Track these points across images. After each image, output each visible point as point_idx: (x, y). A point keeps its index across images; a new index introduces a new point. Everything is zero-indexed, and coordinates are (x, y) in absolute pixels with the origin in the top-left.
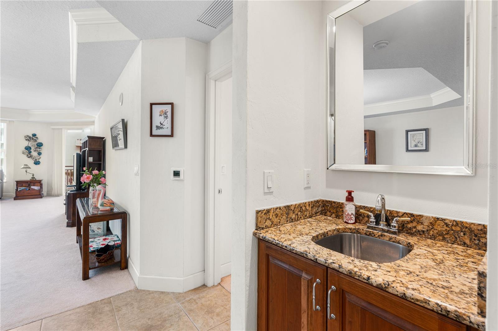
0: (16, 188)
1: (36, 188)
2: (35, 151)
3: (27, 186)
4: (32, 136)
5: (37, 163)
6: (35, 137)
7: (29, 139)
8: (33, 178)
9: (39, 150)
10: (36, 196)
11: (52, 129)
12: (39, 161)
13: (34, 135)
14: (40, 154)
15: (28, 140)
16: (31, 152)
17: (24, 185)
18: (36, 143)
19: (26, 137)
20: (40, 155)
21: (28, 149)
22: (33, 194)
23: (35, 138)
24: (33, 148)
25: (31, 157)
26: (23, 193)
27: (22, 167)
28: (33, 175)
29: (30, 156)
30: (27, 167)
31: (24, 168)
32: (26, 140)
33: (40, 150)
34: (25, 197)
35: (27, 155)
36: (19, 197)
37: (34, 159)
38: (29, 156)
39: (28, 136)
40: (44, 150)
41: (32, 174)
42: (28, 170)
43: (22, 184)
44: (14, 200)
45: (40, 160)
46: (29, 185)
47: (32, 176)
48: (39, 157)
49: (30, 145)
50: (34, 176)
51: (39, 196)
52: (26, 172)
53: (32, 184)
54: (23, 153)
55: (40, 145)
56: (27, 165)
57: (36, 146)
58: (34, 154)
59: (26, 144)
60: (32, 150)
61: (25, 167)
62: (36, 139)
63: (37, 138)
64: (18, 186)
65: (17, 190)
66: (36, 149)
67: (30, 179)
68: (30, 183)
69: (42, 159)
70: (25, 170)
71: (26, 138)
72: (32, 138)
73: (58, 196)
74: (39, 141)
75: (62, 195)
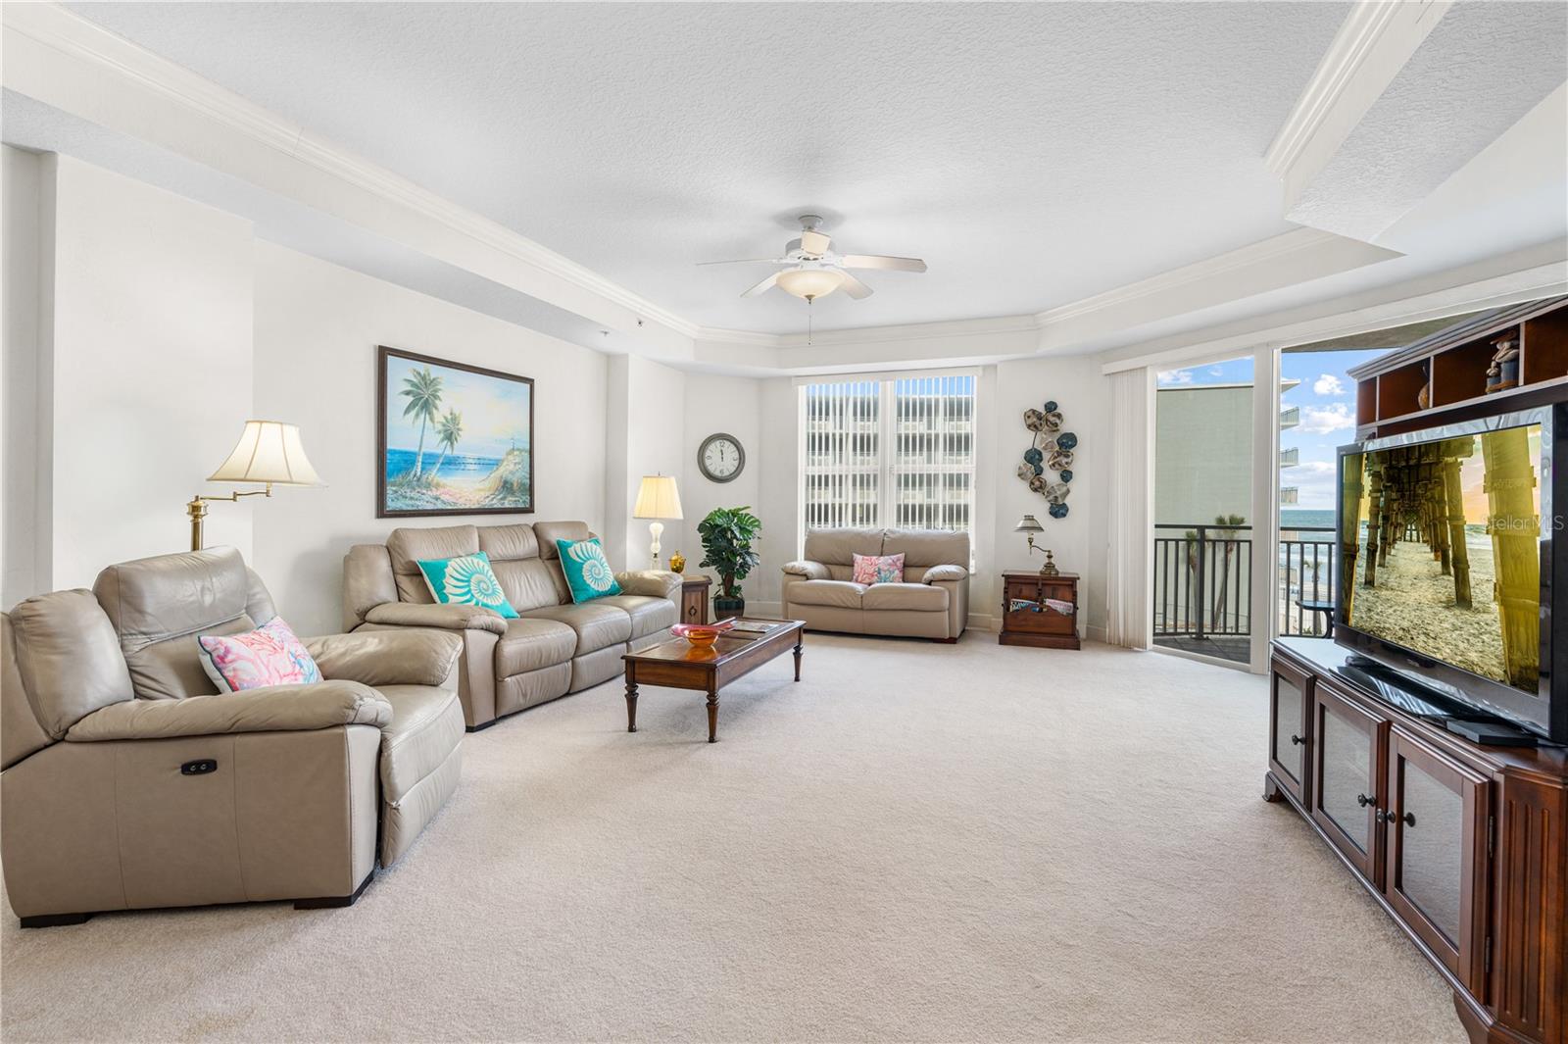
0: (1002, 602)
1: (1059, 606)
2: (1053, 465)
3: (1034, 594)
4: (1044, 412)
5: (1058, 510)
6: (1054, 416)
7: (1038, 423)
8: (1049, 566)
9: (1064, 460)
10: (1061, 640)
11: (1109, 375)
12: (1064, 505)
13: (1051, 407)
14: (1066, 476)
15: (1035, 426)
16: (1042, 470)
17: (1026, 590)
18: (1057, 435)
19: (1029, 417)
20: (1067, 482)
21: (1033, 457)
22: (1052, 630)
23: (1052, 419)
24: (1046, 456)
25: (1041, 487)
26: (1023, 623)
27: (1020, 525)
28: (1050, 557)
29: (1038, 486)
30: (1032, 526)
31: (1023, 528)
32: (1029, 426)
33: (1069, 460)
34: (1028, 637)
35: (1032, 483)
36: (1014, 637)
37: (1051, 497)
38: (1037, 483)
39: (1034, 411)
40: (1081, 461)
41: (1047, 553)
42: (1036, 535)
43: (1019, 587)
44: (1000, 643)
45: (1068, 501)
46: (1040, 594)
47: (1047, 561)
48: (1065, 489)
49: (1039, 447)
50: (1053, 560)
51: (1070, 640)
52: (1031, 543)
53: (1048, 590)
54: (1019, 475)
55: (1068, 442)
56: (1030, 518)
57: (1057, 448)
58: (1051, 476)
59: (1027, 440)
60: (1045, 465)
61: (1029, 524)
62: (1058, 421)
63: (1059, 416)
64: (1010, 593)
65: (1008, 609)
66: (1056, 457)
67: (1041, 572)
68: (1043, 584)
69: (1078, 496)
70: (1025, 535)
71: (1029, 422)
72: (1044, 419)
73: (1127, 646)
74: (1066, 427)
75: (1143, 646)
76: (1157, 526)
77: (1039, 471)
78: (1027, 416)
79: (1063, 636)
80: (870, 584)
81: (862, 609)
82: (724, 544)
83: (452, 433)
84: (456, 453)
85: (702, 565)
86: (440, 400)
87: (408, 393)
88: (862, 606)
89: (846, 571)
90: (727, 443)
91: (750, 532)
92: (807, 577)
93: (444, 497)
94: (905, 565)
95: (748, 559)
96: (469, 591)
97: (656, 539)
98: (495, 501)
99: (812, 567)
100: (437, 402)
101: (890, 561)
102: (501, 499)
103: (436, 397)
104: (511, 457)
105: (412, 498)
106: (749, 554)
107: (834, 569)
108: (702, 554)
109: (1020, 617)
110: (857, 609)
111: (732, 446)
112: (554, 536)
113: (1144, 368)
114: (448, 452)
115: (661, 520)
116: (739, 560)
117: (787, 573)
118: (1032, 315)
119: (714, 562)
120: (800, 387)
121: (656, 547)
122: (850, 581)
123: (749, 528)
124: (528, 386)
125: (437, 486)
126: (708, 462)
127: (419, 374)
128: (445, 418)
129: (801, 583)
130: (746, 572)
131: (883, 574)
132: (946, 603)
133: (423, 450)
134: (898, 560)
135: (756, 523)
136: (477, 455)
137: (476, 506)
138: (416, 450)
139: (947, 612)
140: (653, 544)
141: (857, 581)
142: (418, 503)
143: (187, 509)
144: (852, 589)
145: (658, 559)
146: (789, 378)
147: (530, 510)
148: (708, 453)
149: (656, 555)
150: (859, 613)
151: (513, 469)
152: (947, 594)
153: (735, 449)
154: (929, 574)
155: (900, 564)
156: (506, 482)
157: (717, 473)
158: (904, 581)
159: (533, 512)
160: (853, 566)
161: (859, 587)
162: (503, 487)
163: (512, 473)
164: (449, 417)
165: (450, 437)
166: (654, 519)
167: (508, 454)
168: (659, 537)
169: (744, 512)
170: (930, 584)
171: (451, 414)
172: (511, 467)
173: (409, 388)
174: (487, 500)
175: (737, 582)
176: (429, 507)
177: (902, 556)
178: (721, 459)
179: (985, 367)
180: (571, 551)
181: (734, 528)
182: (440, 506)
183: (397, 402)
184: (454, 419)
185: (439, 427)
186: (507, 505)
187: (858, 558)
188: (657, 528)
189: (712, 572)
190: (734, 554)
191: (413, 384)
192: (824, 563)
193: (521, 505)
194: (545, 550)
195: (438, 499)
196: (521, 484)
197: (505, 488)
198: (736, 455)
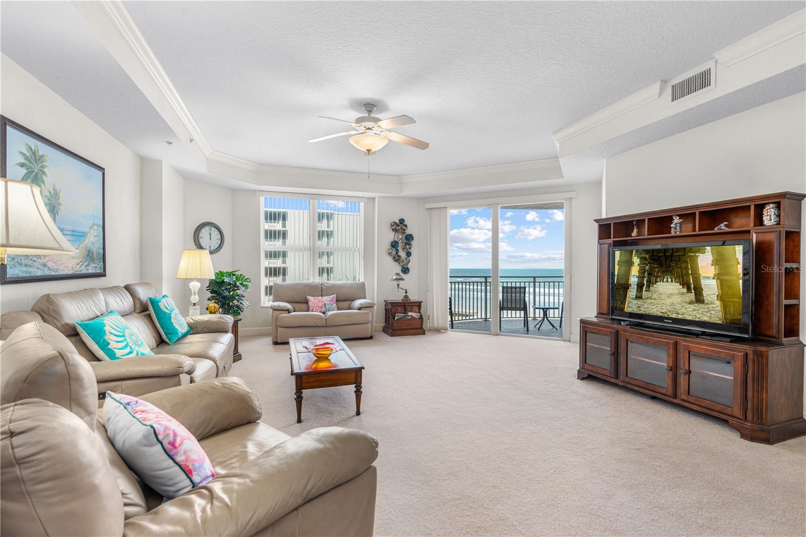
1: (415, 315)
2: (403, 248)
3: (403, 311)
4: (399, 223)
5: (405, 270)
6: (404, 225)
7: (397, 228)
8: (406, 297)
9: (408, 247)
10: (418, 331)
11: (428, 209)
12: (408, 268)
13: (402, 221)
14: (409, 254)
15: (396, 230)
17: (400, 309)
18: (405, 235)
19: (393, 225)
20: (409, 257)
21: (394, 245)
22: (413, 327)
23: (403, 227)
24: (400, 245)
25: (399, 259)
26: (401, 325)
27: (394, 277)
28: (406, 292)
29: (397, 259)
30: (398, 278)
31: (396, 279)
32: (393, 230)
33: (410, 246)
34: (404, 331)
35: (394, 257)
36: (398, 332)
37: (402, 264)
38: (396, 257)
39: (395, 223)
40: (415, 247)
41: (405, 291)
42: (401, 282)
43: (396, 307)
45: (409, 266)
46: (405, 311)
47: (405, 294)
48: (408, 260)
49: (397, 240)
50: (407, 294)
51: (421, 331)
52: (398, 286)
53: (408, 308)
54: (388, 253)
55: (409, 238)
56: (397, 274)
57: (405, 241)
58: (402, 254)
59: (391, 236)
60: (400, 248)
62: (405, 228)
63: (406, 226)
65: (394, 319)
66: (404, 245)
68: (404, 306)
69: (413, 264)
70: (396, 282)
71: (393, 228)
72: (399, 226)
73: (438, 330)
74: (408, 232)
75: (447, 329)
76: (450, 277)
77: (397, 251)
78: (392, 225)
79: (417, 328)
82: (226, 294)
83: (54, 207)
86: (46, 176)
87: (22, 165)
89: (304, 306)
90: (213, 229)
93: (50, 264)
94: (337, 301)
96: (127, 345)
97: (195, 294)
98: (83, 267)
99: (283, 305)
100: (44, 177)
101: (330, 299)
102: (87, 266)
103: (44, 173)
104: (92, 231)
105: (26, 265)
106: (244, 299)
107: (298, 305)
109: (400, 322)
110: (323, 327)
111: (216, 231)
112: (142, 293)
113: (446, 208)
115: (198, 280)
116: (236, 302)
117: (274, 310)
118: (399, 176)
120: (261, 197)
121: (196, 299)
123: (244, 283)
124: (101, 173)
126: (201, 241)
127: (31, 148)
128: (50, 193)
129: (285, 315)
131: (327, 307)
132: (371, 319)
134: (333, 298)
135: (248, 280)
136: (71, 228)
137: (70, 272)
140: (192, 297)
141: (312, 311)
142: (30, 269)
146: (255, 191)
147: (103, 275)
148: (201, 235)
149: (195, 304)
151: (92, 240)
152: (371, 313)
153: (218, 233)
154: (356, 304)
155: (335, 300)
156: (89, 252)
158: (339, 310)
159: (106, 276)
160: (308, 302)
162: (88, 256)
163: (93, 244)
164: (53, 192)
165: (53, 210)
166: (192, 280)
167: (91, 228)
168: (197, 291)
169: (239, 273)
170: (360, 309)
171: (54, 190)
172: (92, 239)
173: (23, 161)
174: (78, 266)
176: (39, 273)
177: (335, 295)
178: (209, 238)
179: (368, 198)
180: (159, 305)
182: (47, 272)
184: (57, 194)
186: (91, 270)
187: (311, 298)
188: (195, 285)
190: (234, 300)
191: (26, 158)
192: (289, 302)
193: (98, 271)
194: (138, 306)
195: (45, 265)
196: (98, 254)
197: (89, 256)
198: (219, 237)
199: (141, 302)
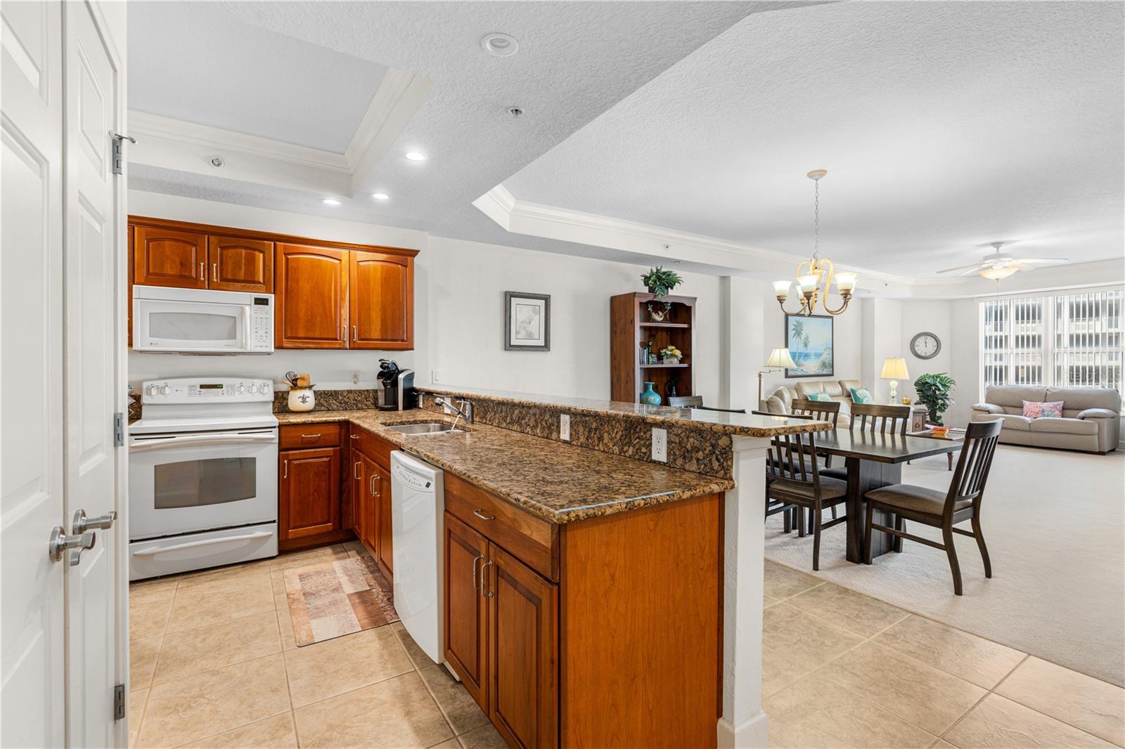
80: (1035, 418)
81: (1030, 431)
82: (930, 393)
83: (807, 343)
84: (808, 352)
85: (916, 404)
86: (803, 329)
87: (794, 329)
88: (1030, 429)
89: (1018, 410)
90: (929, 337)
91: (949, 387)
92: (989, 412)
94: (1064, 408)
95: (946, 401)
98: (820, 371)
99: (991, 407)
100: (803, 331)
101: (1052, 405)
102: (823, 370)
104: (826, 352)
106: (948, 399)
107: (1007, 408)
108: (917, 398)
110: (1027, 431)
111: (932, 339)
112: (849, 387)
114: (806, 352)
115: (896, 380)
116: (940, 402)
117: (975, 410)
119: (924, 403)
120: (980, 304)
121: (894, 393)
122: (1022, 415)
123: (949, 385)
124: (832, 319)
125: (803, 365)
126: (917, 348)
127: (797, 321)
128: (805, 337)
129: (985, 414)
130: (945, 408)
131: (1046, 413)
132: (1096, 430)
133: (799, 351)
134: (1058, 405)
135: (952, 382)
136: (815, 352)
137: (814, 373)
138: (795, 351)
139: (1097, 436)
140: (892, 392)
141: (1025, 416)
142: (796, 372)
143: (758, 375)
144: (1021, 419)
145: (895, 399)
146: (973, 299)
147: (832, 375)
148: (917, 343)
149: (893, 397)
150: (1029, 434)
151: (826, 357)
152: (1097, 425)
153: (934, 340)
154: (1082, 413)
155: (1060, 407)
156: (824, 363)
157: (923, 354)
158: (1062, 417)
160: (1022, 407)
161: (1028, 419)
163: (826, 358)
165: (806, 345)
166: (892, 379)
167: (825, 350)
168: (895, 388)
169: (944, 376)
170: (1083, 419)
171: (806, 335)
173: (794, 327)
174: (818, 371)
175: (938, 414)
176: (800, 374)
177: (1061, 403)
178: (925, 347)
180: (857, 393)
181: (938, 384)
182: (803, 373)
183: (791, 333)
184: (807, 338)
185: (803, 342)
186: (824, 373)
187: (1026, 403)
188: (894, 384)
189: (924, 407)
190: (937, 399)
191: (796, 326)
192: (1001, 406)
193: (829, 373)
194: (845, 392)
195: (802, 370)
196: (829, 364)
197: (824, 365)
198: (935, 344)
199: (847, 391)
